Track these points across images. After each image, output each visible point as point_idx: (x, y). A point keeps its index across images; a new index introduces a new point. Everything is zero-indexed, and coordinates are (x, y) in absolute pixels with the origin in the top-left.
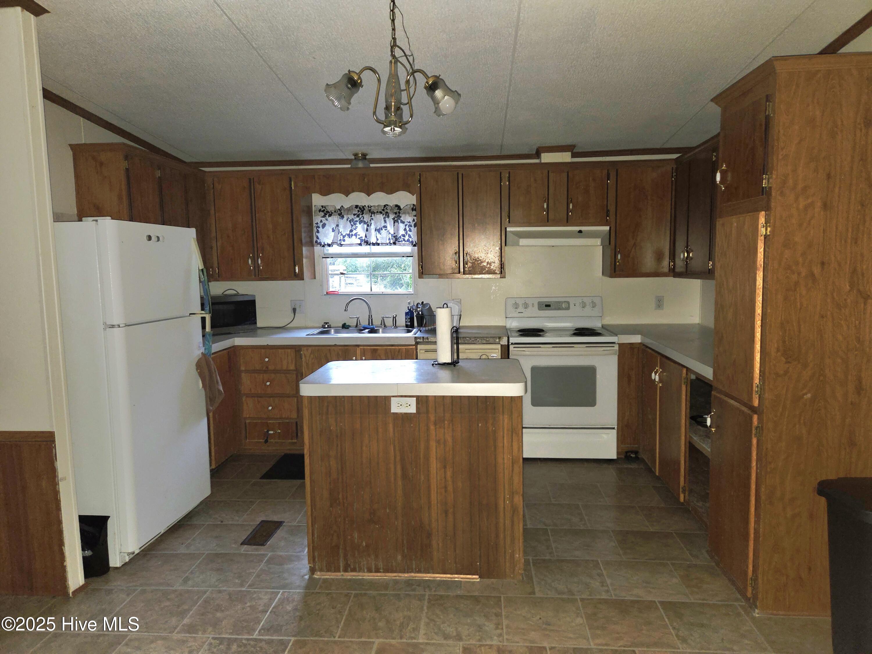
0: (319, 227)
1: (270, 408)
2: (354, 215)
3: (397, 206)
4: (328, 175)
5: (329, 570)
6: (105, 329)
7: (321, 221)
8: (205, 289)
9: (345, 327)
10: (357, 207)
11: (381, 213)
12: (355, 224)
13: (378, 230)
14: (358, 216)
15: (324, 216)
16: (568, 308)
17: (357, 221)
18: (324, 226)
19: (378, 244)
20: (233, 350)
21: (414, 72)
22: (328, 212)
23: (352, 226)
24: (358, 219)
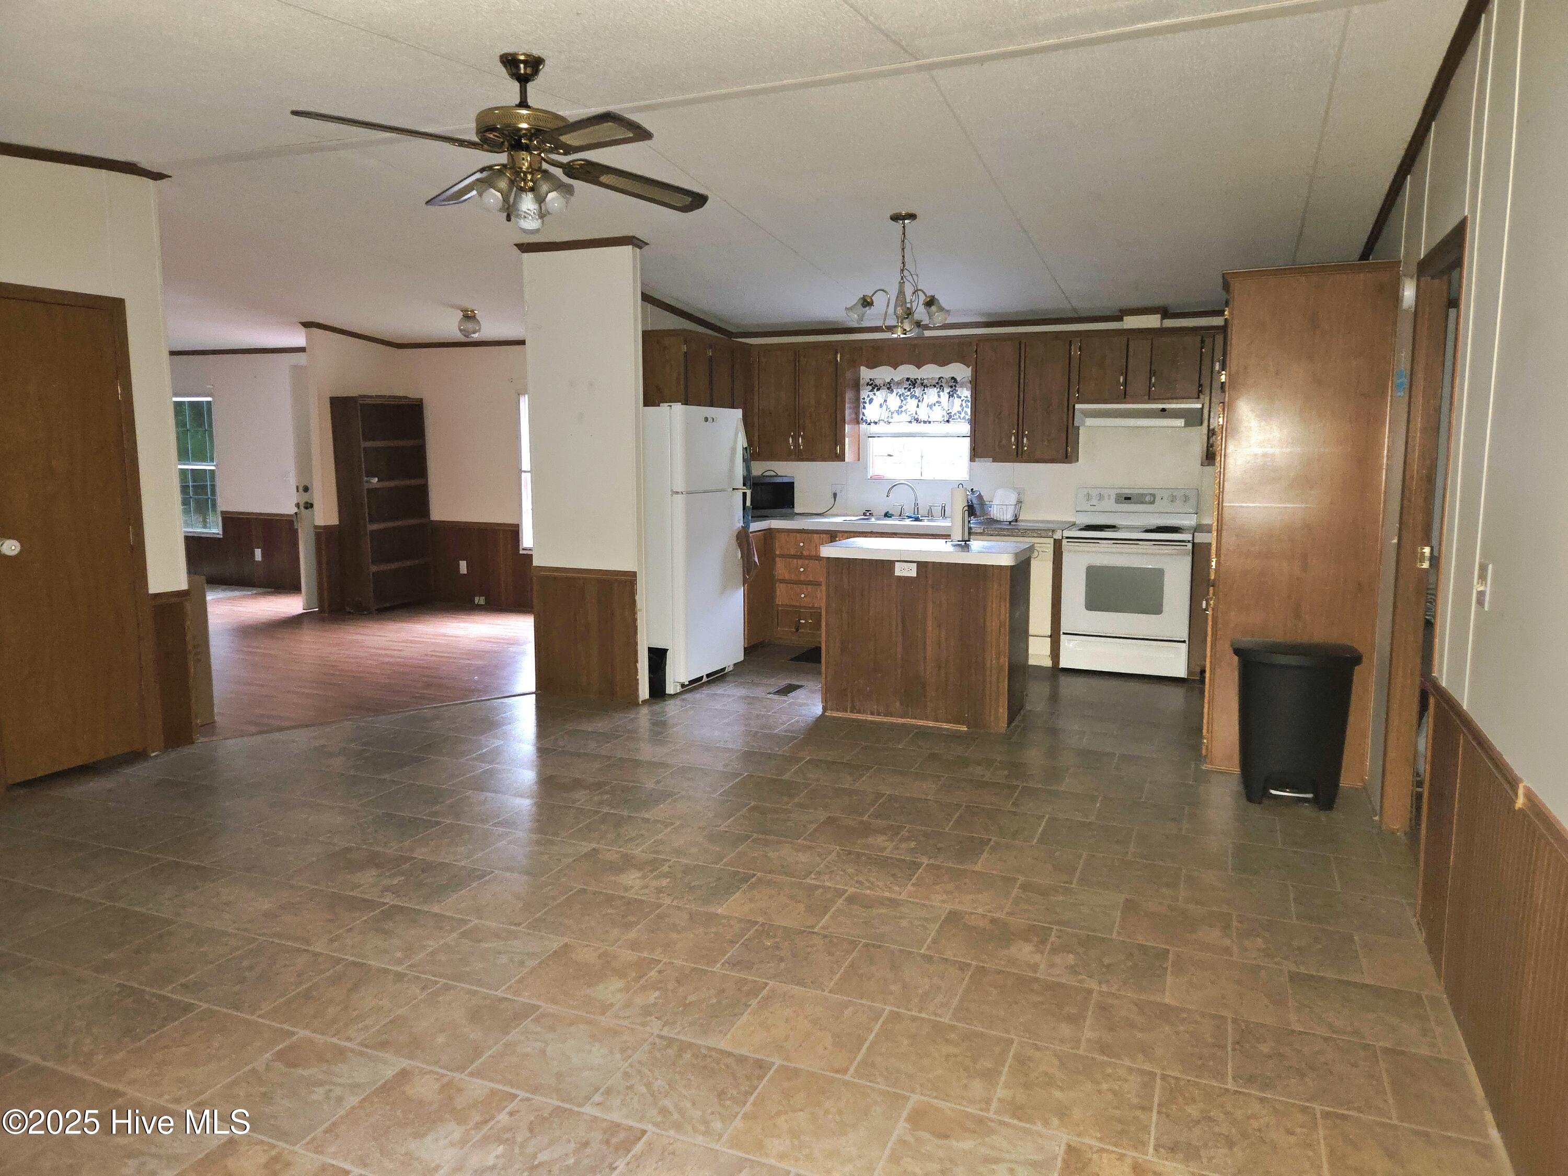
0: (866, 403)
1: (803, 596)
2: (905, 388)
3: (953, 378)
4: (877, 346)
5: (838, 710)
6: (672, 495)
7: (868, 396)
8: (748, 468)
9: (887, 515)
10: (908, 379)
11: (935, 386)
12: (905, 399)
13: (930, 406)
14: (909, 390)
15: (871, 391)
16: (1153, 502)
17: (908, 396)
18: (871, 401)
19: (930, 422)
20: (769, 534)
21: (917, 290)
22: (876, 386)
23: (902, 401)
24: (909, 393)
